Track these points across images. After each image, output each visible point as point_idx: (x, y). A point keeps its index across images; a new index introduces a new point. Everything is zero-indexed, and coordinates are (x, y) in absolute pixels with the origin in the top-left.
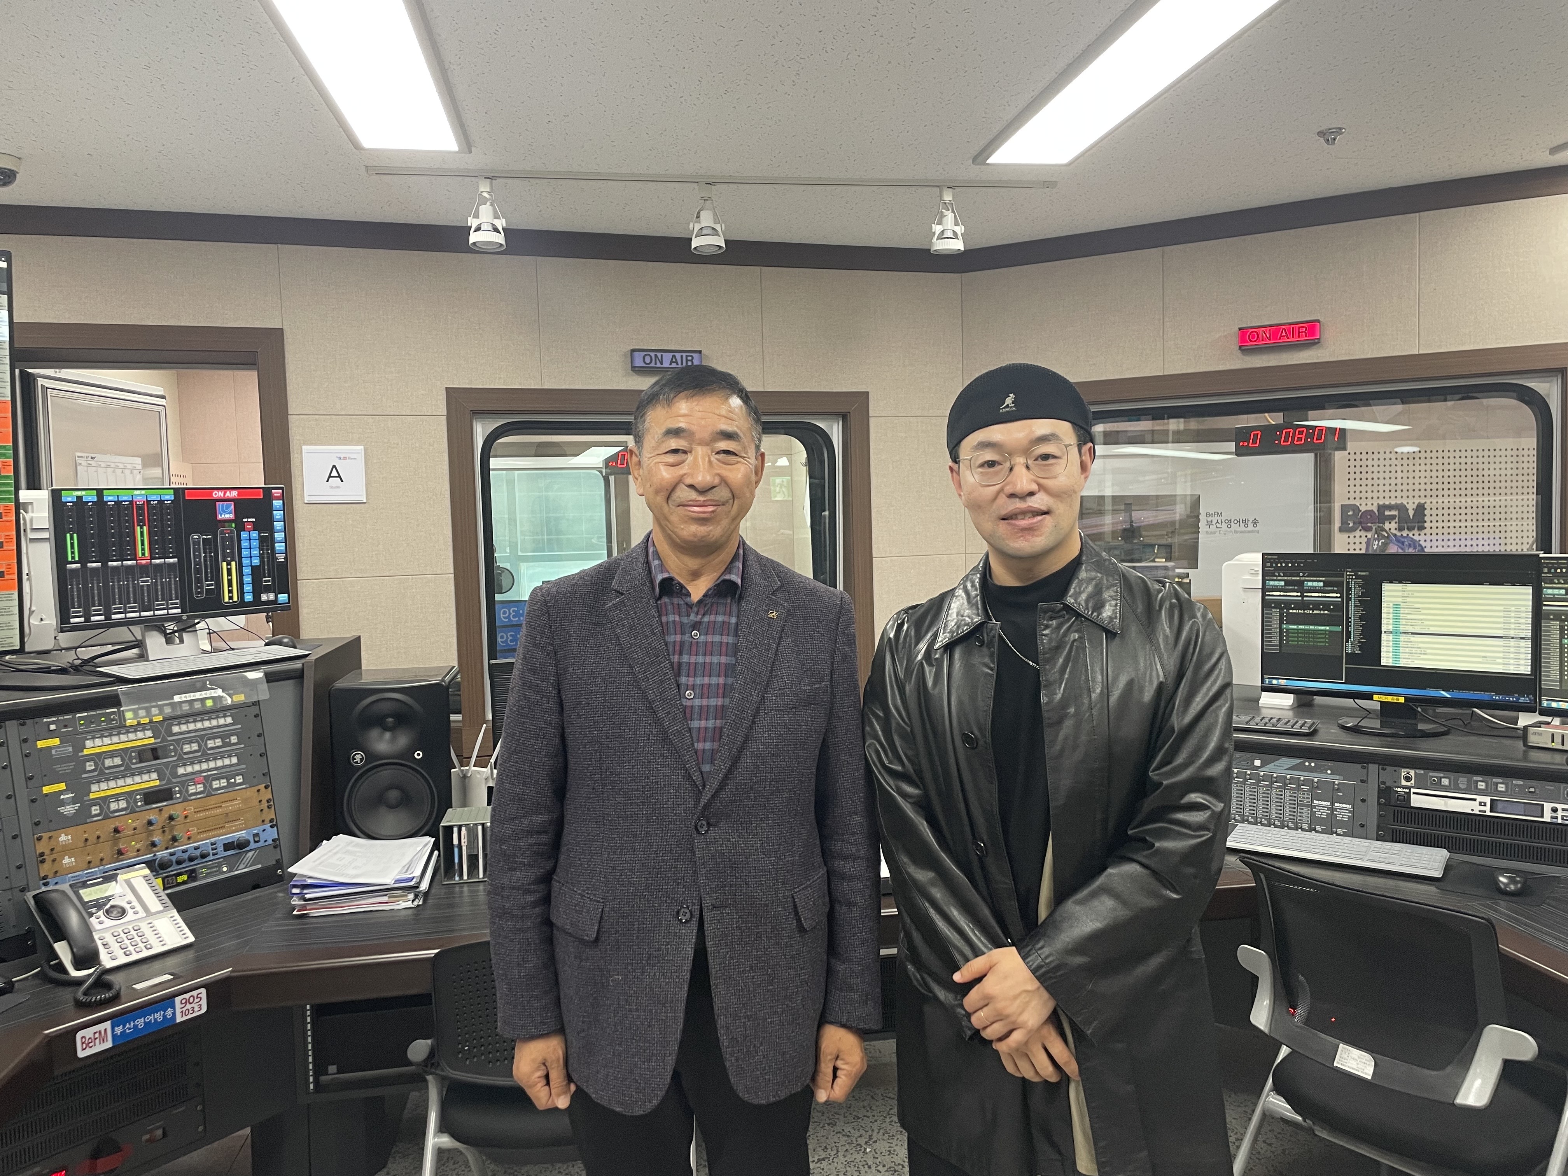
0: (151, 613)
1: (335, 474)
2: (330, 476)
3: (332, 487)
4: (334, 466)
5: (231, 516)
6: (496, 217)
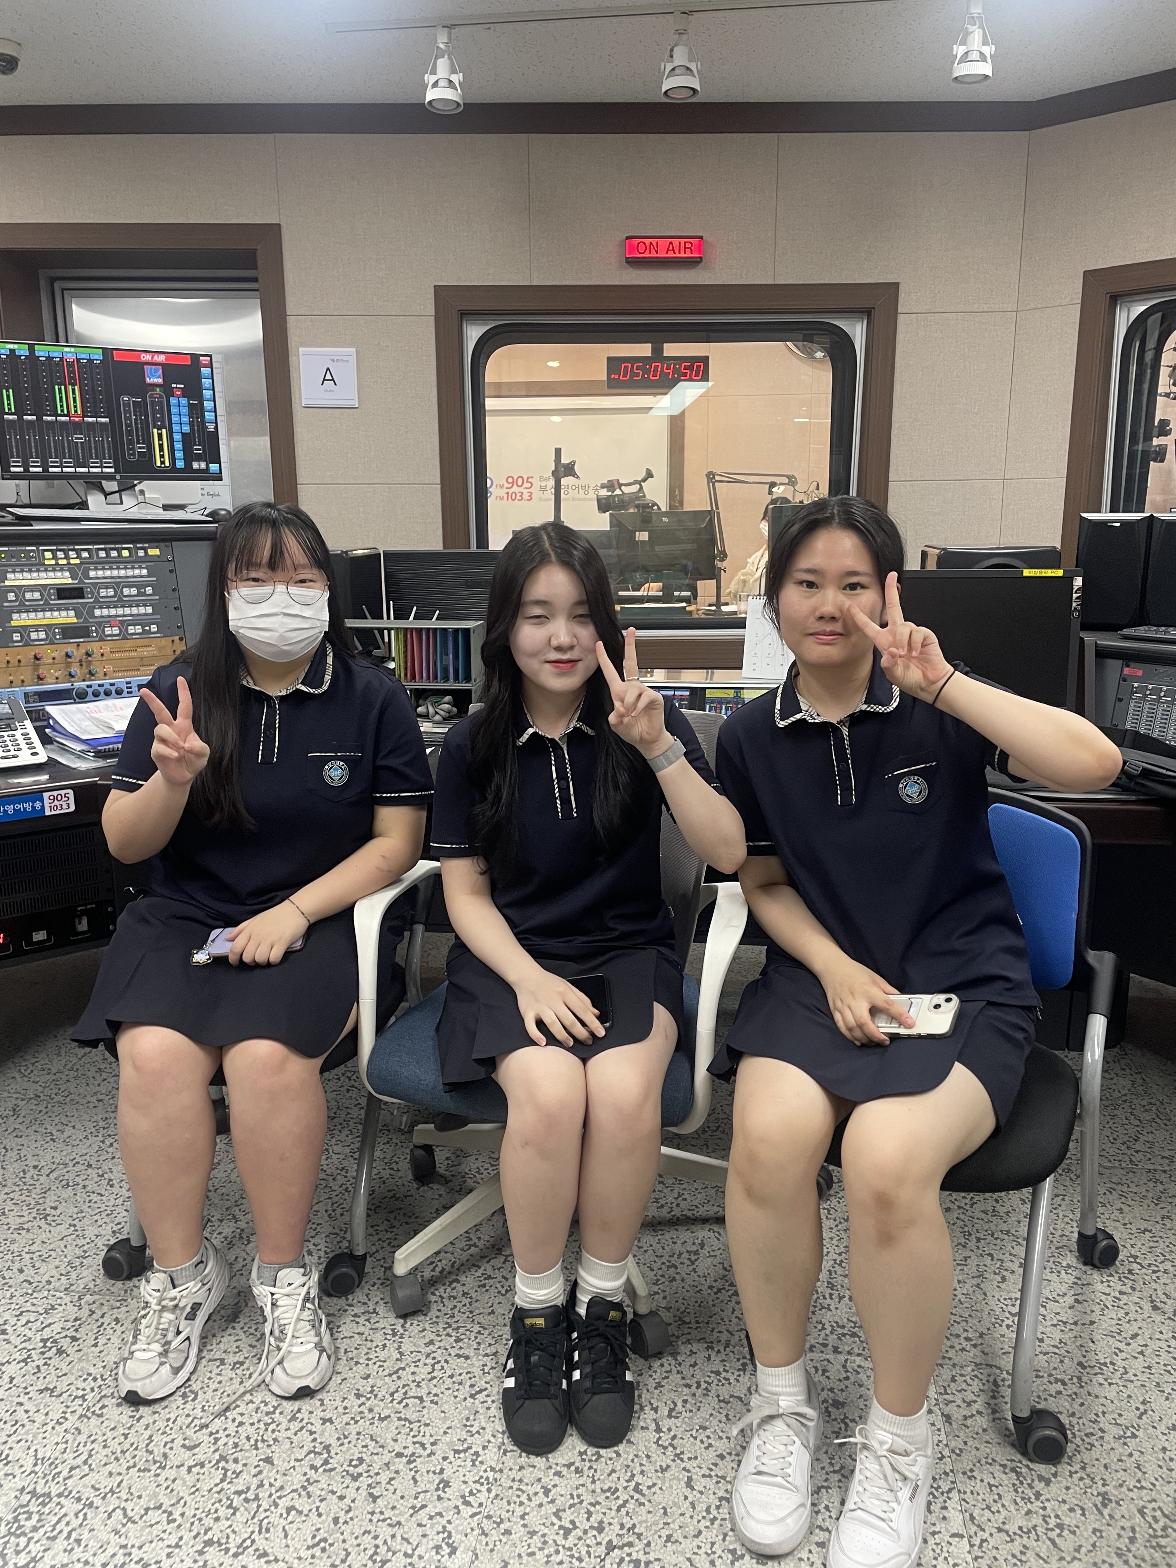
0: (86, 470)
1: (328, 377)
2: (324, 380)
3: (326, 391)
4: (328, 369)
5: (160, 381)
6: (453, 71)
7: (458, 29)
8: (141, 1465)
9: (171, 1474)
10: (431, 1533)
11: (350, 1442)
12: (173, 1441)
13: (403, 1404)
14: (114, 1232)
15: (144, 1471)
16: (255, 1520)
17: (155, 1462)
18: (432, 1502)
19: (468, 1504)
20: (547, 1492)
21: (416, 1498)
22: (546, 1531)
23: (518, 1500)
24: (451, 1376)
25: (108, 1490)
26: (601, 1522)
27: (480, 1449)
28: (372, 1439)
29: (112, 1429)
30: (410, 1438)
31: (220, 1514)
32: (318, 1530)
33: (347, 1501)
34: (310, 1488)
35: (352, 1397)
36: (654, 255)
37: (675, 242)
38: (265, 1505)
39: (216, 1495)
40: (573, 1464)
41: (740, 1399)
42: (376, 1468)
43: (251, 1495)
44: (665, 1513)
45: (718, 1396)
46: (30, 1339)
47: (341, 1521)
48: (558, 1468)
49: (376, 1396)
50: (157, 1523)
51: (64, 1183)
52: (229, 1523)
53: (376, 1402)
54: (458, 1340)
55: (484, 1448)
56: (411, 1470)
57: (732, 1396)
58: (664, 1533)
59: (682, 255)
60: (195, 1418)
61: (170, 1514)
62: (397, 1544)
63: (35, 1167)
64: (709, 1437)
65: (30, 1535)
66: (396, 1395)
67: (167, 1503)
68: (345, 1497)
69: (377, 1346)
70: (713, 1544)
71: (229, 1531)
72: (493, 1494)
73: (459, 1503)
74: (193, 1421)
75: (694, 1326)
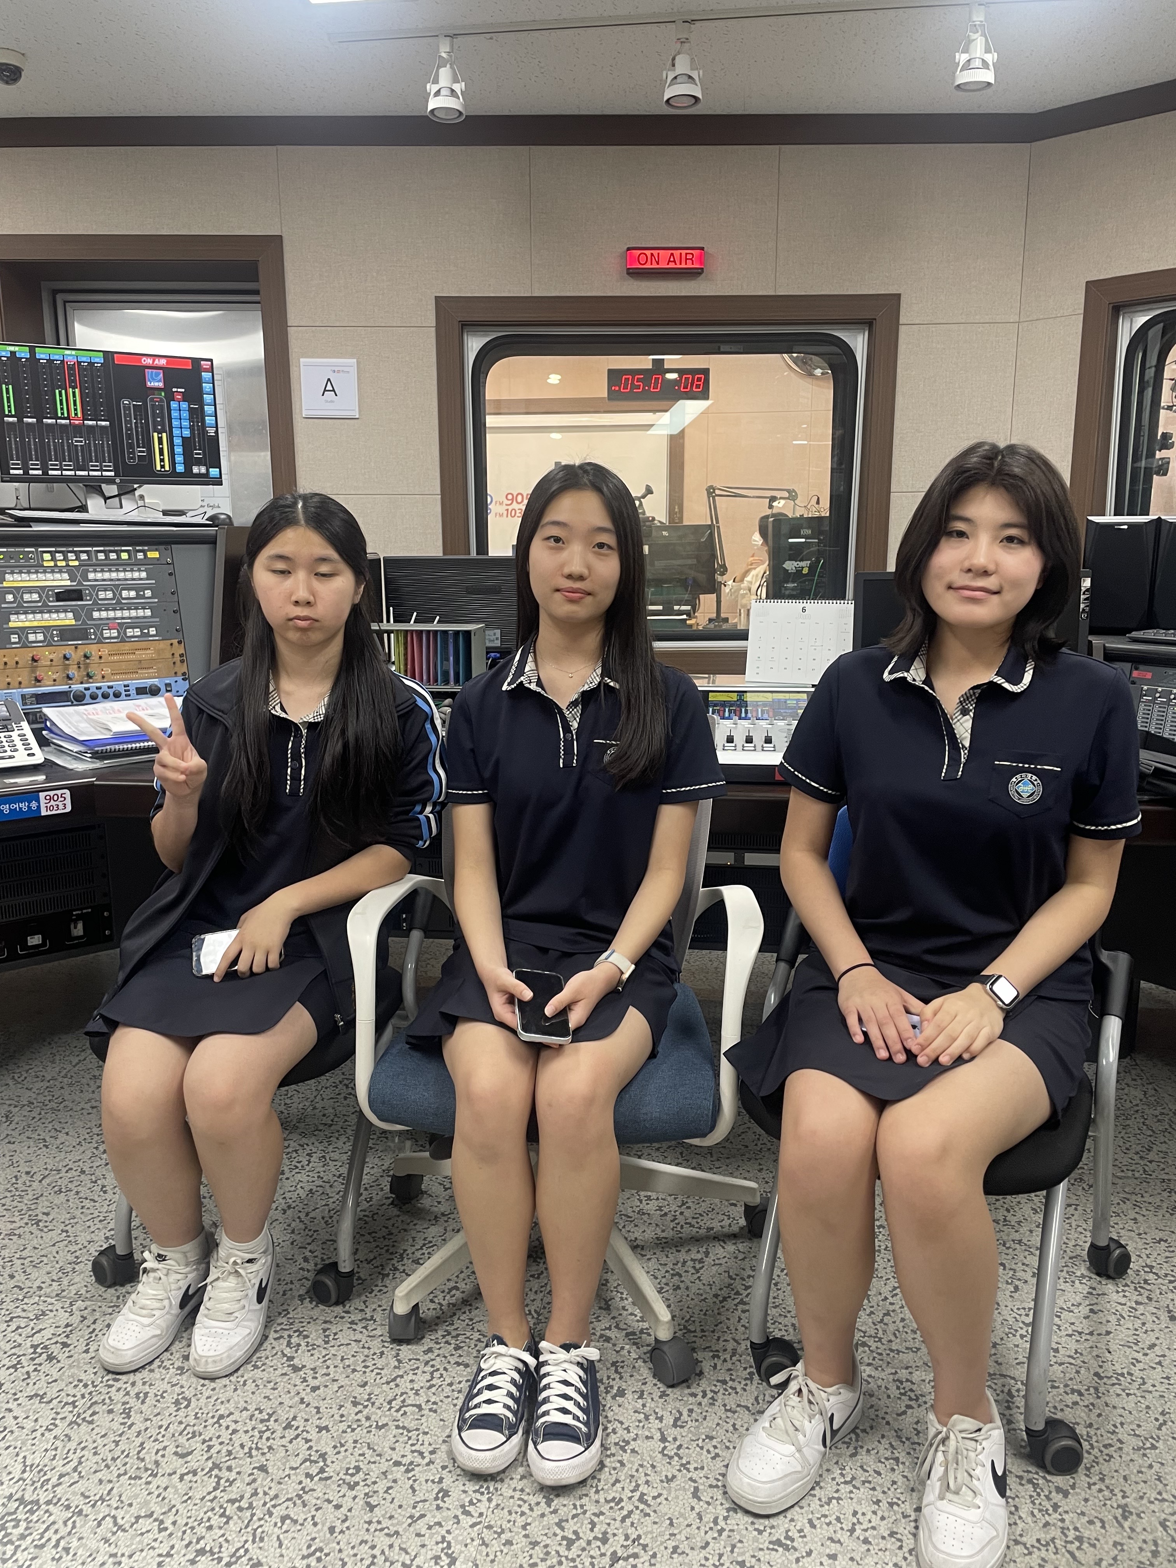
0: (85, 473)
1: (329, 388)
2: (325, 390)
3: (327, 401)
4: (329, 380)
6: (455, 80)
7: (460, 38)
8: (132, 1473)
9: (162, 1481)
10: (430, 1543)
11: (346, 1451)
12: (165, 1448)
13: (402, 1412)
14: (107, 1238)
15: (135, 1478)
16: (249, 1529)
17: (146, 1470)
18: (431, 1511)
19: (467, 1513)
20: (549, 1502)
21: (414, 1507)
22: (548, 1541)
23: (519, 1510)
24: (451, 1384)
25: (97, 1497)
26: (605, 1533)
28: (369, 1448)
29: (102, 1437)
30: (408, 1446)
31: (212, 1522)
32: (314, 1539)
33: (344, 1510)
34: (306, 1497)
35: (348, 1405)
36: (655, 266)
37: (677, 253)
38: (259, 1513)
39: (209, 1504)
41: (747, 1408)
42: (373, 1477)
43: (244, 1504)
44: (671, 1524)
45: (725, 1405)
46: (20, 1345)
47: (337, 1530)
49: (373, 1404)
50: (148, 1531)
51: (56, 1189)
52: (222, 1532)
53: (374, 1410)
54: (457, 1348)
56: (409, 1479)
57: (739, 1406)
58: (671, 1544)
59: (683, 266)
60: (188, 1425)
61: (162, 1522)
62: (394, 1555)
63: (28, 1173)
64: (715, 1447)
65: (17, 1543)
66: (394, 1403)
67: (158, 1511)
68: (341, 1506)
69: (375, 1354)
70: (721, 1556)
71: (221, 1540)
72: (494, 1504)
73: (459, 1512)
74: (185, 1428)
75: (700, 1334)
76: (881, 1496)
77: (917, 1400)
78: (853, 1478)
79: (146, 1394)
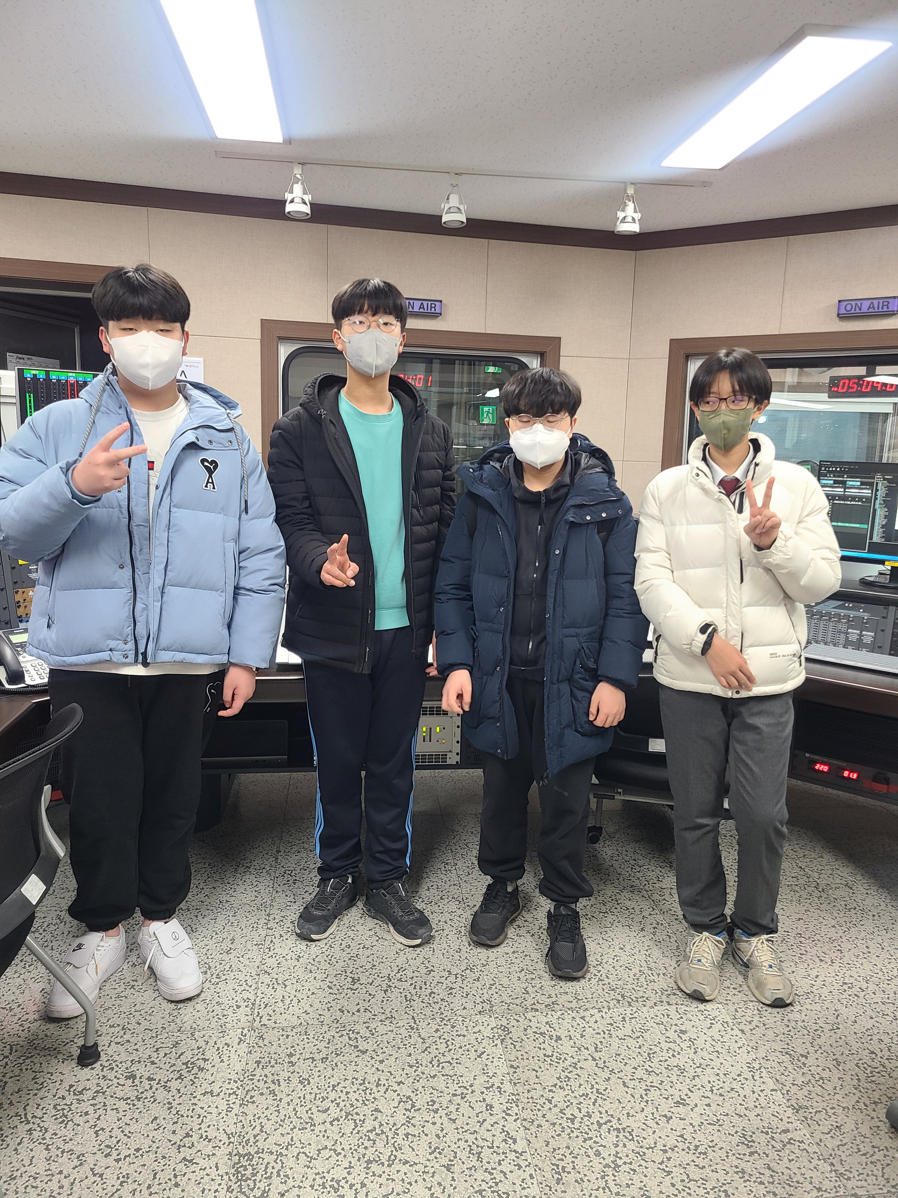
6: (304, 193)
7: (308, 166)
8: (299, 1126)
9: (322, 1128)
10: (497, 1133)
11: (421, 1093)
12: (310, 1109)
13: (441, 1067)
15: (303, 1129)
16: (390, 1144)
17: (307, 1123)
18: (488, 1117)
19: (509, 1115)
20: (550, 1102)
21: (478, 1117)
22: (560, 1122)
23: (536, 1108)
24: (461, 1047)
25: (286, 1144)
26: (588, 1112)
27: (500, 1085)
28: (433, 1089)
29: (266, 1109)
30: (455, 1085)
31: (365, 1145)
32: (430, 1143)
33: (438, 1124)
34: (412, 1122)
35: (407, 1067)
37: (425, 303)
38: (390, 1135)
39: (357, 1135)
40: (556, 1084)
41: (630, 1036)
42: (445, 1105)
43: (378, 1131)
44: (620, 1102)
45: (618, 1037)
46: (174, 1064)
47: (441, 1136)
48: (550, 1088)
49: (421, 1065)
50: (330, 1157)
52: (375, 1149)
53: (424, 1068)
54: (453, 1027)
55: (502, 1084)
56: (466, 1102)
57: (625, 1036)
58: (625, 1112)
60: (316, 1094)
61: (335, 1150)
62: (480, 1143)
64: (623, 1059)
65: (253, 1179)
66: (433, 1062)
67: (329, 1144)
68: (436, 1123)
69: (406, 1037)
70: (653, 1114)
71: (377, 1153)
72: (520, 1108)
73: (504, 1115)
74: (316, 1096)
75: (586, 1001)
76: (718, 1071)
77: (714, 1020)
78: (700, 1064)
79: (278, 1080)
